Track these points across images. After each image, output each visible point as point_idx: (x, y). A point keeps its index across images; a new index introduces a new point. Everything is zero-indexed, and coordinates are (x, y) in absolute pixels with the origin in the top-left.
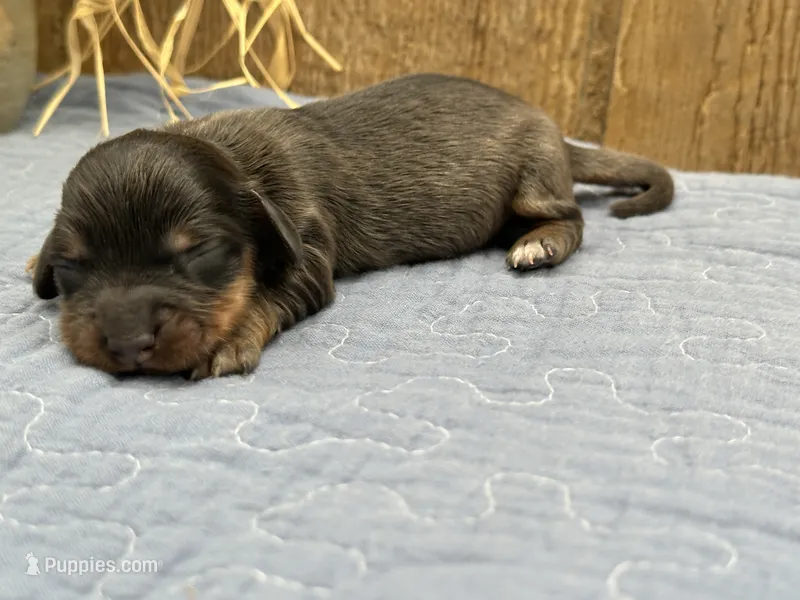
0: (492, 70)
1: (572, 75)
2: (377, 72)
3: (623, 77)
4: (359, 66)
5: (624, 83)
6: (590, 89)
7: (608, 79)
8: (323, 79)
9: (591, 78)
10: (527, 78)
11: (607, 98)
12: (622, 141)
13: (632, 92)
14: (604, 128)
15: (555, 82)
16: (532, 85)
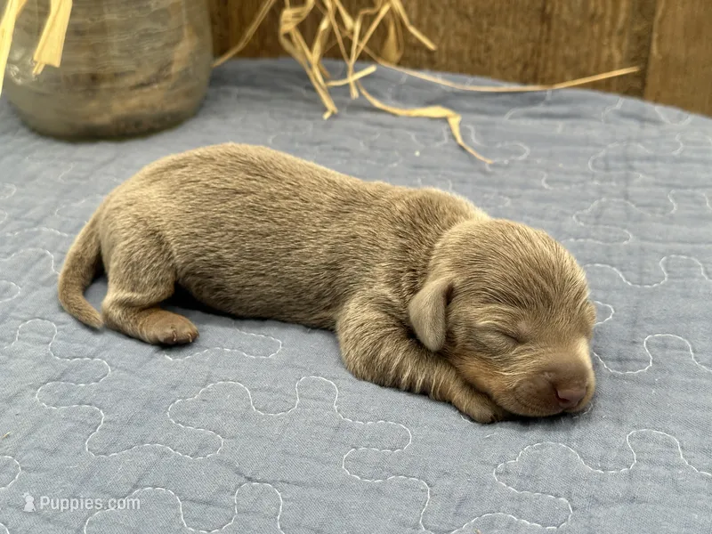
0: (557, 45)
1: (619, 47)
2: (467, 49)
3: (659, 48)
4: (452, 45)
5: (660, 52)
6: (632, 56)
7: (648, 48)
8: (424, 56)
9: (633, 48)
10: (584, 49)
11: (646, 61)
12: (659, 94)
13: (666, 59)
14: (644, 84)
15: (606, 53)
16: (588, 55)
